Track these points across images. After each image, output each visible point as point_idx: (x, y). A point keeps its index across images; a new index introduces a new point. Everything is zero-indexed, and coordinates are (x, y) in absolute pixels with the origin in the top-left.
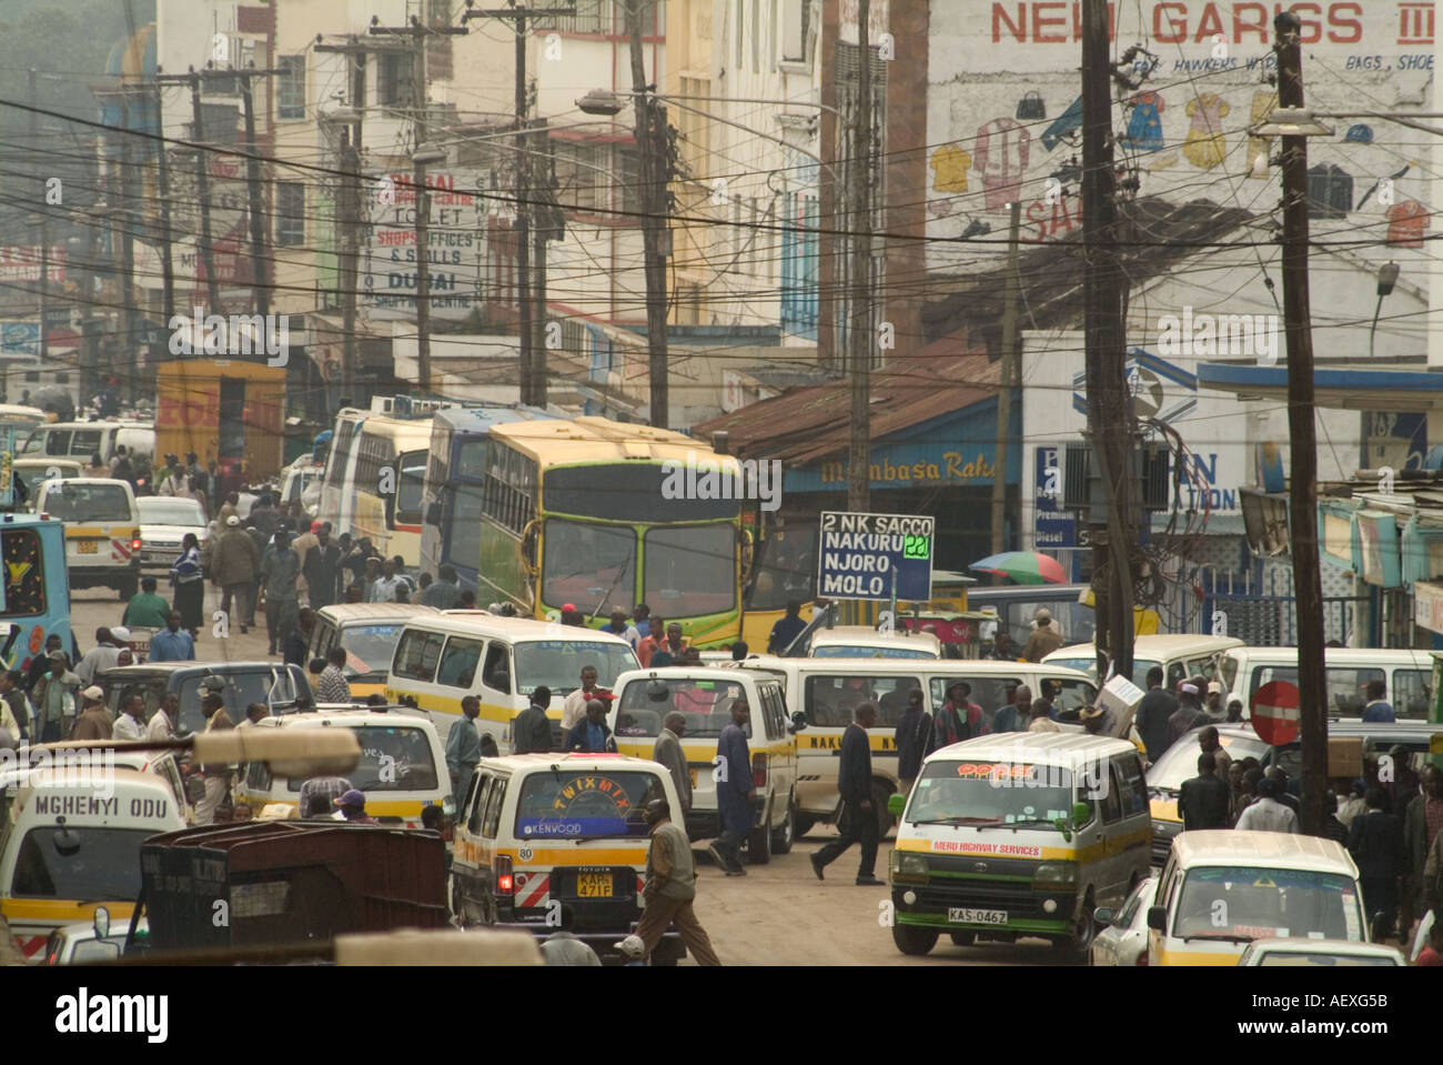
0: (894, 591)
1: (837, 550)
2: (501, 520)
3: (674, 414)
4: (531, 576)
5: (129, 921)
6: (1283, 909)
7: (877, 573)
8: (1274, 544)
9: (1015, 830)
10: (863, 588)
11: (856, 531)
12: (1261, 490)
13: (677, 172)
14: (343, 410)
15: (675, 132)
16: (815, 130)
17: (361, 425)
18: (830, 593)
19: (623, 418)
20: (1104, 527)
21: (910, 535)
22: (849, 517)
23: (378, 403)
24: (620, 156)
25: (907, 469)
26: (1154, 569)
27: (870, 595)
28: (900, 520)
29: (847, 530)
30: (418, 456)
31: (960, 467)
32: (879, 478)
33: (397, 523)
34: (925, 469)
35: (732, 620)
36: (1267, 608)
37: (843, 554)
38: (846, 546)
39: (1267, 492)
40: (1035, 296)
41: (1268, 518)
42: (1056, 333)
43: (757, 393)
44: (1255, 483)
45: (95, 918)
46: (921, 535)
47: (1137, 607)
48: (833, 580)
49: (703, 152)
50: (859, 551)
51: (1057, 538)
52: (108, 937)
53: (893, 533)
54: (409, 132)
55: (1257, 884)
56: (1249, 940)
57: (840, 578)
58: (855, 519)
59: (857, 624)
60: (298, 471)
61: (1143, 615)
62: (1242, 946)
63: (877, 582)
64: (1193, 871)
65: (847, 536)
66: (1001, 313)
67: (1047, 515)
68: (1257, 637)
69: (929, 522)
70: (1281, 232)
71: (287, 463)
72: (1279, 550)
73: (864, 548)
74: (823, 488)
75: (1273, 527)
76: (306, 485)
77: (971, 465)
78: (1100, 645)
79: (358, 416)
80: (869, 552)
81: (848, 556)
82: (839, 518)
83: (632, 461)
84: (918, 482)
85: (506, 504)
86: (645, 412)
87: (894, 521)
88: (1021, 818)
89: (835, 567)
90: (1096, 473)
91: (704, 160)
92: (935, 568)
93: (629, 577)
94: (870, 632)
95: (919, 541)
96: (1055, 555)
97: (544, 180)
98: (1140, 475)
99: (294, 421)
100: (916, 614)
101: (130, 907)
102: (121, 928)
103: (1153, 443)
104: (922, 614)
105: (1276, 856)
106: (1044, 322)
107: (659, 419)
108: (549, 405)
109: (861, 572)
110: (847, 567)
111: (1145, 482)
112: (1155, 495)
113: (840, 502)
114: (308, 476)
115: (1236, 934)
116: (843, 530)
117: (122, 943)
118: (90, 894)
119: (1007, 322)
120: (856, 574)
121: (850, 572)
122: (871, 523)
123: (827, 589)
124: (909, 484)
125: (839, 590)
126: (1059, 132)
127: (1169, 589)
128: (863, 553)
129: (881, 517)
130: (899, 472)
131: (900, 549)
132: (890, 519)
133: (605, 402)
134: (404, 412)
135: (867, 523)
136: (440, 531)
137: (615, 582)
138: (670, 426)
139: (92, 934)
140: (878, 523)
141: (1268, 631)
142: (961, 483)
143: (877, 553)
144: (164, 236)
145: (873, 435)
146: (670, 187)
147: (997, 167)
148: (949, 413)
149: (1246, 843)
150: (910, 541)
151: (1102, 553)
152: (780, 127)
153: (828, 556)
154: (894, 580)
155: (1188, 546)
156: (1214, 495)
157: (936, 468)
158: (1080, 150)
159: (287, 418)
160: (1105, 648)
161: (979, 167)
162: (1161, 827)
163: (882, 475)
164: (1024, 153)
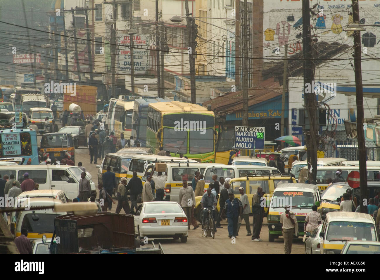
0: (254, 147)
1: (239, 137)
2: (152, 128)
3: (198, 100)
4: (160, 143)
5: (51, 238)
6: (355, 232)
7: (250, 142)
8: (353, 135)
9: (300, 209)
10: (246, 146)
11: (244, 131)
12: (350, 121)
13: (198, 36)
14: (111, 99)
15: (197, 26)
16: (234, 24)
17: (116, 102)
18: (238, 148)
19: (184, 101)
20: (309, 130)
21: (259, 132)
22: (242, 128)
23: (120, 97)
24: (184, 31)
25: (258, 114)
26: (322, 141)
27: (248, 148)
28: (256, 128)
29: (242, 131)
30: (130, 111)
31: (272, 114)
32: (251, 116)
33: (125, 128)
34: (263, 114)
35: (213, 154)
36: (353, 150)
37: (241, 137)
38: (242, 135)
39: (351, 122)
40: (292, 68)
41: (352, 128)
42: (297, 78)
43: (219, 94)
44: (348, 119)
45: (42, 238)
46: (261, 132)
47: (319, 151)
48: (239, 144)
49: (205, 31)
50: (245, 137)
51: (298, 132)
52: (46, 243)
53: (254, 132)
54: (128, 25)
55: (348, 226)
56: (346, 241)
57: (240, 144)
58: (244, 129)
59: (245, 156)
60: (100, 114)
61: (319, 153)
62: (345, 242)
63: (250, 145)
64: (332, 223)
65: (242, 133)
66: (283, 73)
67: (295, 126)
68: (350, 158)
69: (264, 129)
70: (354, 54)
71: (98, 112)
72: (355, 137)
73: (246, 136)
74: (236, 119)
75: (353, 130)
76: (102, 118)
77: (275, 113)
78: (308, 161)
79: (115, 100)
80: (248, 137)
81: (242, 138)
82: (240, 128)
83: (186, 113)
84: (261, 117)
85: (153, 124)
86: (190, 99)
87: (254, 129)
88: (302, 206)
89: (239, 141)
90: (307, 116)
91: (205, 33)
92: (265, 141)
93: (185, 143)
94: (248, 158)
95: (261, 134)
96: (297, 137)
97: (163, 38)
98: (318, 117)
99: (100, 100)
100: (260, 153)
101: (52, 235)
102: (49, 240)
103: (322, 108)
104: (262, 153)
105: (353, 219)
106: (294, 75)
107: (193, 101)
108: (165, 97)
109: (246, 142)
110: (242, 141)
111: (320, 118)
112: (323, 121)
113: (240, 123)
114: (103, 115)
115: (343, 239)
116: (241, 131)
117: (50, 244)
118: (42, 231)
119: (284, 75)
120: (244, 143)
121: (243, 142)
122: (248, 129)
123: (237, 147)
124: (259, 118)
125: (240, 147)
126: (296, 26)
127: (326, 146)
128: (246, 137)
129: (251, 128)
130: (256, 115)
131: (256, 136)
132: (253, 128)
133: (179, 97)
134: (127, 100)
135: (247, 129)
136: (136, 131)
137: (182, 145)
138: (197, 103)
139: (42, 242)
140: (250, 129)
141: (353, 157)
142: (273, 118)
143: (250, 137)
144: (66, 52)
145: (249, 105)
146: (196, 40)
147: (282, 34)
148: (269, 99)
149: (346, 215)
150: (258, 134)
151: (308, 137)
152: (225, 24)
153: (237, 138)
154: (255, 144)
155: (332, 134)
156: (340, 120)
157: (266, 114)
158: (302, 31)
159: (98, 99)
160: (310, 162)
161: (277, 34)
162: (324, 210)
163: (252, 116)
164: (289, 30)
